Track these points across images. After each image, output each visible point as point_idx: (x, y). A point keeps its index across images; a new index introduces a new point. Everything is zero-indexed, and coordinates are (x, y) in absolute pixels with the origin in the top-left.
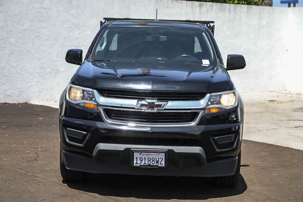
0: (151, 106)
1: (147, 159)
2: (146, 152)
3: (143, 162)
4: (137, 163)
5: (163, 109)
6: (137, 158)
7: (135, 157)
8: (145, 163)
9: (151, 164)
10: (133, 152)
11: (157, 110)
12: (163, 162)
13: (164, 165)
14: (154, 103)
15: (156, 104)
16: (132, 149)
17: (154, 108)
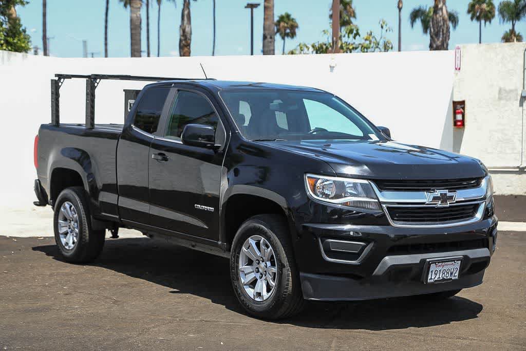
0: (444, 198)
1: (441, 271)
2: (442, 262)
3: (438, 276)
4: (431, 279)
5: (455, 202)
6: (432, 272)
7: (430, 271)
8: (439, 278)
9: (445, 278)
10: (429, 264)
11: (450, 203)
12: (457, 274)
13: (457, 277)
14: (446, 194)
15: (448, 195)
16: (428, 260)
17: (446, 202)
